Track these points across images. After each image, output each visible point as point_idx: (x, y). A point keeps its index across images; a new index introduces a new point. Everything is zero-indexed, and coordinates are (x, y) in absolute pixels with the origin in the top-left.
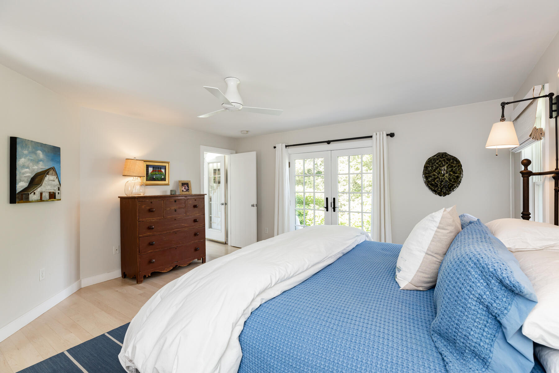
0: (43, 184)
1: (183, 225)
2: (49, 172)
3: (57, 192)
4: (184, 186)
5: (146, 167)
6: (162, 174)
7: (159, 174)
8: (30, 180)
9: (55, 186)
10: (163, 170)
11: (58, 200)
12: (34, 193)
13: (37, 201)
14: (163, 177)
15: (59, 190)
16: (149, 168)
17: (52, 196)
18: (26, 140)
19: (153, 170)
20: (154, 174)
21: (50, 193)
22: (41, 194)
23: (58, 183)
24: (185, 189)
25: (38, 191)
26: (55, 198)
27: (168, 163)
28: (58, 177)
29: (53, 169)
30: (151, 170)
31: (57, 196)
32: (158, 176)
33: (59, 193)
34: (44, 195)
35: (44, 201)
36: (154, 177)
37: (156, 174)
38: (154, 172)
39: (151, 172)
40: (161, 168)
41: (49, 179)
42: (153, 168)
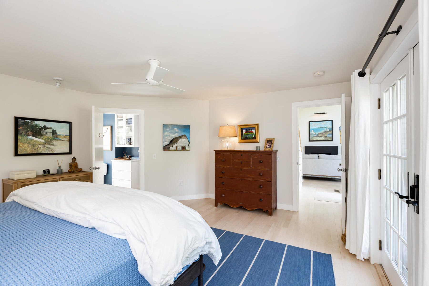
0: (178, 143)
1: (248, 175)
2: (181, 137)
3: (187, 146)
4: (269, 143)
5: (241, 130)
6: (253, 134)
7: (250, 134)
8: (170, 141)
9: (185, 143)
10: (254, 131)
11: (188, 150)
12: (173, 147)
13: (174, 150)
14: (254, 136)
15: (188, 145)
16: (243, 130)
17: (184, 148)
18: (168, 124)
19: (246, 131)
20: (247, 135)
21: (182, 147)
22: (177, 147)
23: (188, 142)
24: (268, 146)
25: (175, 146)
26: (186, 149)
27: (257, 125)
28: (188, 139)
29: (185, 136)
30: (244, 131)
31: (187, 149)
32: (250, 136)
33: (188, 147)
34: (178, 147)
35: (178, 150)
36: (247, 137)
37: (248, 134)
38: (247, 133)
39: (245, 133)
40: (252, 130)
41: (181, 140)
42: (246, 130)
